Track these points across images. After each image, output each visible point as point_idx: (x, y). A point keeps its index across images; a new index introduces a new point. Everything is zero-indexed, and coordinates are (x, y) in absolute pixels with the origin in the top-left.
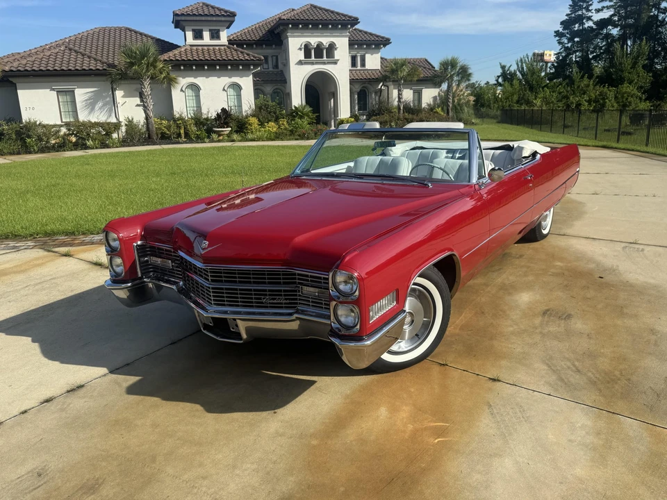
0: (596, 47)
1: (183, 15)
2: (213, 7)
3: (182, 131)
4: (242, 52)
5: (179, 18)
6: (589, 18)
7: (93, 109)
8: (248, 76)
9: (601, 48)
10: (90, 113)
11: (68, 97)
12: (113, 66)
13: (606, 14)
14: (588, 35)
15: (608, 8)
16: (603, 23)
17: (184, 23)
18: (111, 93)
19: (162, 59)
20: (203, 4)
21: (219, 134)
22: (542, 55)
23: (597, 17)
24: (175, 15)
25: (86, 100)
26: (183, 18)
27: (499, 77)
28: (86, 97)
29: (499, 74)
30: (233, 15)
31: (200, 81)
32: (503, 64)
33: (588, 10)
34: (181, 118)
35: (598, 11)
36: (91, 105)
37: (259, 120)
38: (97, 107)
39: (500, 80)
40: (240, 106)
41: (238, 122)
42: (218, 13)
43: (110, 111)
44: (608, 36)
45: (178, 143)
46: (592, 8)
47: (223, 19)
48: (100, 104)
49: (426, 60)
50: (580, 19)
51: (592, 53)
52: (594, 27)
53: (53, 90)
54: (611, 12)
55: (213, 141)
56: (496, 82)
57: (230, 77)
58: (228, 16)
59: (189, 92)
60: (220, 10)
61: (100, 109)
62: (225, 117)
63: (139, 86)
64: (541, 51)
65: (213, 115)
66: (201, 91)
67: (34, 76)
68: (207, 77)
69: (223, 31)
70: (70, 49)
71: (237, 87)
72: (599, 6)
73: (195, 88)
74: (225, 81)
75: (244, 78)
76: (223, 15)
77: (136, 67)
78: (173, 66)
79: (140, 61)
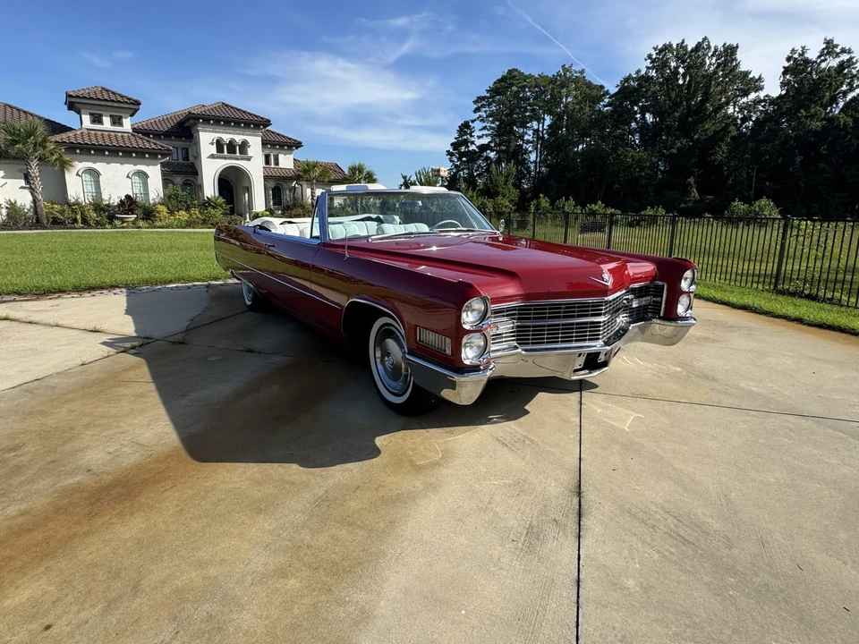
0: (479, 166)
1: (78, 97)
2: (114, 93)
3: (79, 217)
4: (148, 141)
5: (74, 100)
6: (473, 143)
8: (156, 165)
9: (482, 168)
13: (485, 141)
14: (472, 157)
15: (487, 135)
16: (483, 148)
17: (79, 106)
19: (53, 140)
20: (102, 88)
21: (123, 221)
22: (439, 171)
23: (479, 142)
24: (69, 96)
26: (79, 100)
30: (138, 103)
31: (99, 166)
33: (471, 136)
34: (77, 203)
35: (479, 137)
37: (168, 208)
40: (147, 194)
41: (145, 209)
42: (120, 99)
44: (487, 158)
45: (75, 228)
46: (474, 134)
47: (126, 106)
49: (337, 165)
50: (466, 143)
51: (476, 171)
52: (477, 150)
54: (489, 139)
55: (115, 227)
57: (135, 165)
58: (132, 103)
59: (87, 177)
60: (122, 97)
62: (129, 204)
63: (25, 167)
64: (438, 168)
65: (115, 201)
66: (101, 177)
68: (108, 163)
69: (126, 118)
71: (143, 176)
72: (480, 133)
73: (95, 174)
74: (129, 168)
75: (151, 167)
76: (126, 102)
77: (20, 145)
78: (66, 148)
79: (25, 140)
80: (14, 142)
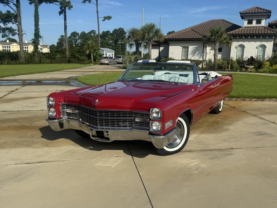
1: (244, 13)
2: (261, 9)
3: (229, 66)
4: (270, 30)
5: (242, 15)
7: (194, 55)
8: (271, 42)
10: (193, 56)
11: (186, 49)
12: (205, 36)
17: (243, 17)
18: (202, 48)
19: (229, 33)
20: (257, 7)
21: (246, 68)
24: (241, 13)
25: (192, 51)
26: (244, 15)
28: (193, 49)
30: (270, 12)
31: (246, 44)
34: (232, 60)
36: (194, 53)
37: (271, 63)
38: (196, 54)
40: (264, 56)
41: (259, 63)
42: (262, 11)
43: (201, 56)
45: (225, 71)
47: (264, 14)
48: (197, 53)
53: (181, 46)
55: (242, 71)
57: (261, 42)
58: (267, 12)
59: (239, 49)
60: (264, 10)
61: (197, 54)
62: (252, 61)
63: (214, 45)
65: (246, 59)
66: (245, 48)
67: (176, 41)
68: (249, 42)
69: (263, 20)
70: (192, 30)
71: (264, 47)
73: (243, 47)
74: (258, 43)
75: (269, 42)
76: (264, 12)
77: (214, 37)
78: (233, 36)
79: (215, 35)
80: (212, 36)
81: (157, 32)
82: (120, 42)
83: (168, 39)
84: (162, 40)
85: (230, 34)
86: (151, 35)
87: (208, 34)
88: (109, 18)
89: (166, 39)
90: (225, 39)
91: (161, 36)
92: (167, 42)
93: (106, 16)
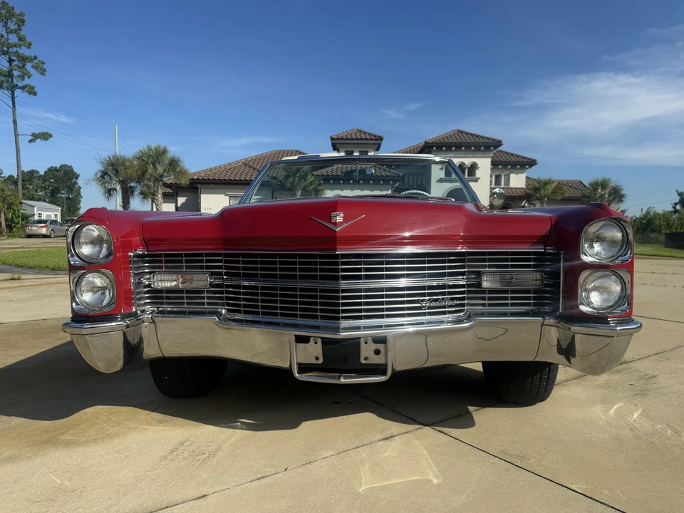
1: (338, 139)
2: (365, 133)
5: (335, 142)
12: (275, 178)
17: (338, 146)
19: (316, 174)
20: (358, 130)
24: (332, 139)
26: (338, 141)
27: (676, 204)
29: (677, 201)
30: (381, 139)
32: (680, 191)
39: (678, 207)
42: (368, 137)
47: (372, 142)
49: (581, 182)
53: (227, 195)
56: (673, 209)
57: (372, 191)
58: (376, 139)
60: (370, 134)
68: (352, 190)
70: (246, 165)
76: (372, 139)
77: (291, 179)
78: (324, 180)
79: (294, 175)
80: (287, 177)
81: (174, 163)
82: (63, 194)
83: (198, 179)
84: (184, 181)
85: (318, 175)
86: (160, 169)
87: (281, 174)
88: (46, 136)
89: (193, 179)
90: (311, 183)
91: (183, 173)
92: (195, 187)
93: (37, 133)
